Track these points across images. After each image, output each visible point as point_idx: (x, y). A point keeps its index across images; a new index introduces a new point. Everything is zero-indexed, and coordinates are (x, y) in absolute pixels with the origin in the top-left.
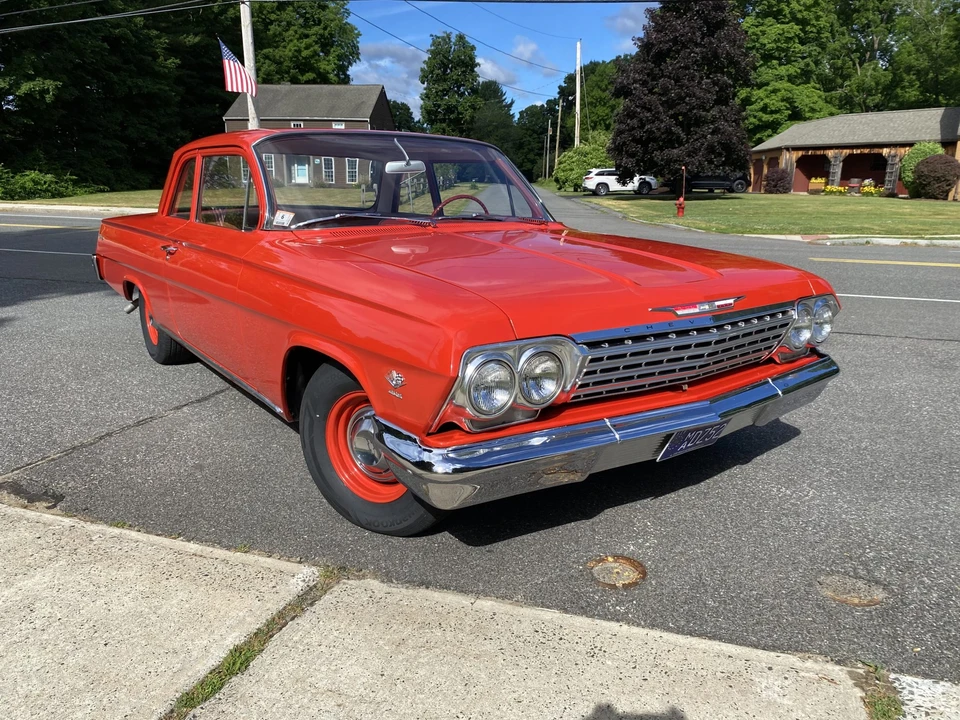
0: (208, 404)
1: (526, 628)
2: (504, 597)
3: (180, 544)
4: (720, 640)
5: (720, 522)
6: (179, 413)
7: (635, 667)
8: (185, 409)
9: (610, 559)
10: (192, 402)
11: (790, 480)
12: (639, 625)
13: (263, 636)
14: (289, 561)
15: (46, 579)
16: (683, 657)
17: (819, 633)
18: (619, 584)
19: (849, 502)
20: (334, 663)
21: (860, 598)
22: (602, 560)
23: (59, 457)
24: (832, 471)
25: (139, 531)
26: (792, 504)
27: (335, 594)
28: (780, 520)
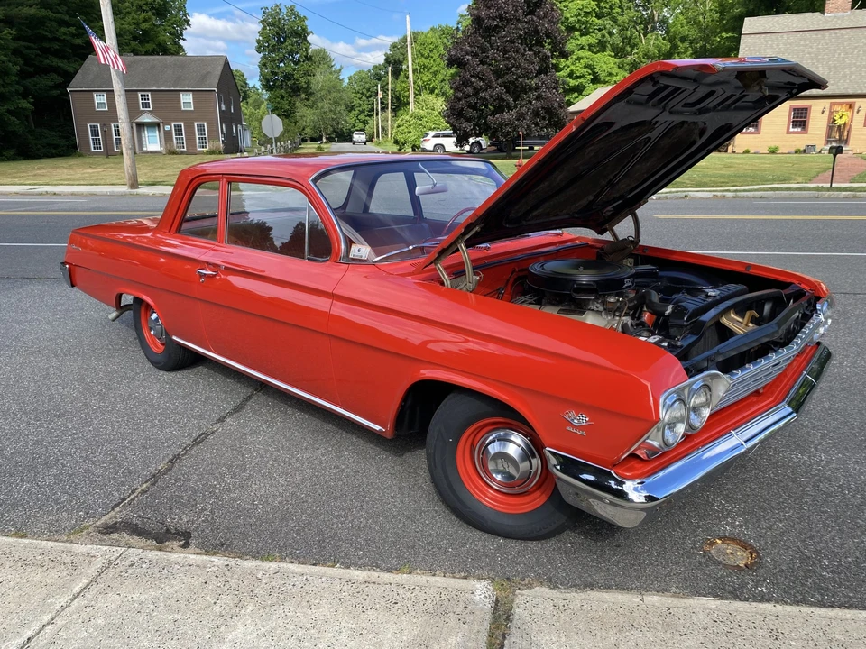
0: (248, 413)
1: (705, 619)
2: (662, 591)
5: (776, 493)
6: (226, 425)
7: (816, 645)
8: (228, 420)
9: (719, 541)
10: (231, 413)
12: (786, 603)
14: (454, 577)
15: (251, 628)
16: (843, 629)
18: (741, 565)
22: (712, 543)
23: (148, 488)
25: (293, 563)
26: (816, 469)
27: (522, 607)
28: (818, 486)
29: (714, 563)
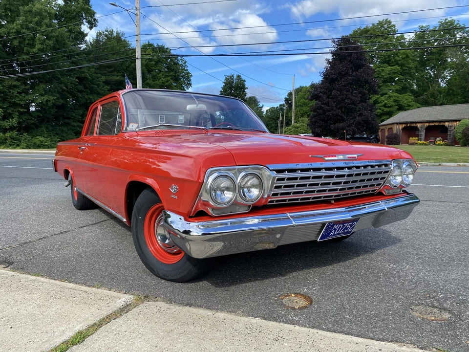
0: (96, 226)
1: (241, 326)
2: (231, 312)
3: (65, 284)
4: (352, 335)
5: (356, 279)
6: (82, 229)
7: (301, 347)
8: (85, 228)
9: (293, 295)
10: (89, 225)
11: (396, 261)
12: (305, 327)
13: (96, 327)
14: (119, 292)
16: (329, 342)
17: (411, 333)
18: (297, 307)
19: (429, 271)
20: (131, 340)
21: (435, 317)
22: (288, 296)
23: (17, 246)
24: (420, 258)
25: (46, 278)
26: (396, 272)
27: (140, 308)
28: (389, 279)
29: (279, 304)
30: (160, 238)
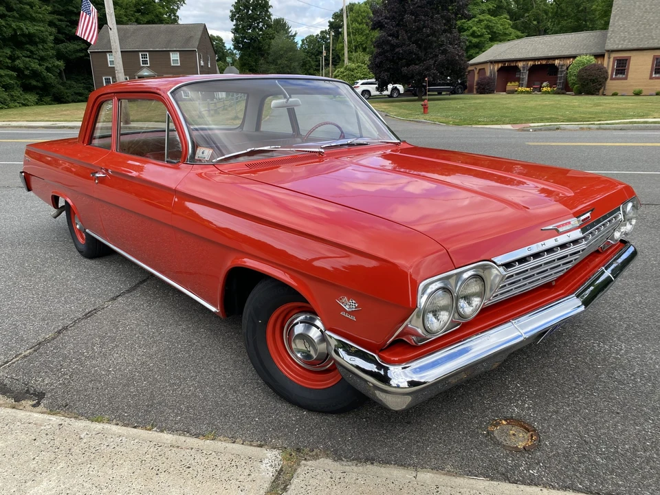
0: (137, 294)
2: (437, 468)
3: (154, 435)
5: (570, 379)
6: (116, 303)
8: (120, 299)
9: (504, 422)
10: (124, 293)
11: (602, 335)
12: (554, 488)
14: (251, 445)
15: (53, 484)
18: (520, 446)
22: (498, 424)
23: (30, 354)
24: (629, 326)
25: (117, 424)
26: (614, 358)
27: (301, 477)
28: (613, 374)
29: (495, 444)
30: (301, 355)
